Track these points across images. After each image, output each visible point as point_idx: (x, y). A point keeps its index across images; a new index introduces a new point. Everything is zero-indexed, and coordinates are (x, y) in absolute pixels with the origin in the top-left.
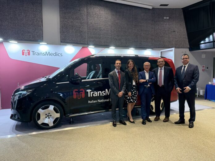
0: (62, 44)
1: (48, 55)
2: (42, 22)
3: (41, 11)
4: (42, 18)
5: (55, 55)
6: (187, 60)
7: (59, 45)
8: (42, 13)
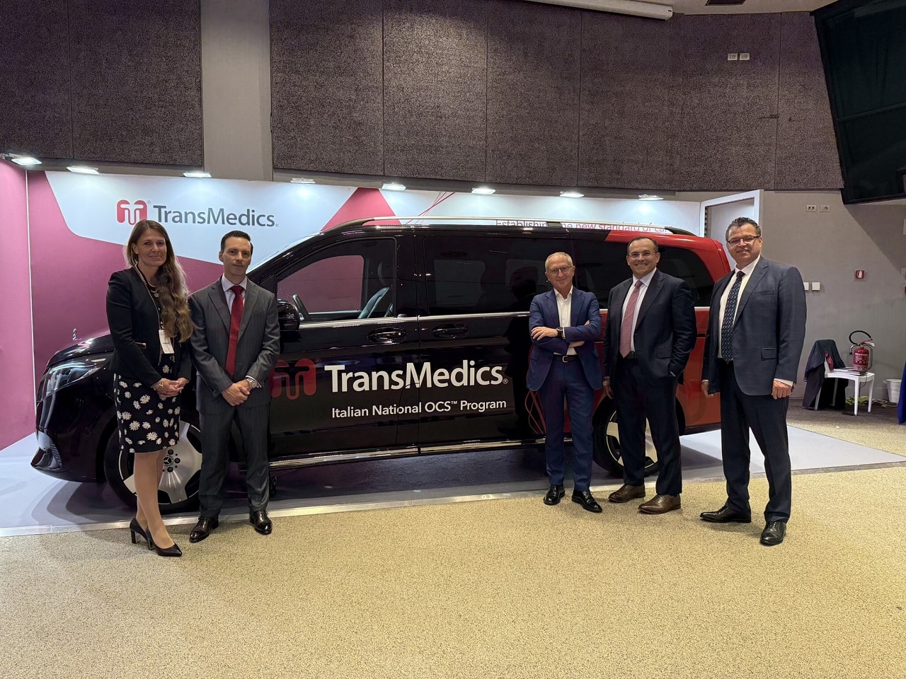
0: (277, 175)
1: (216, 222)
2: (200, 89)
3: (197, 43)
4: (199, 74)
5: (244, 220)
6: (751, 243)
7: (265, 179)
8: (200, 52)
